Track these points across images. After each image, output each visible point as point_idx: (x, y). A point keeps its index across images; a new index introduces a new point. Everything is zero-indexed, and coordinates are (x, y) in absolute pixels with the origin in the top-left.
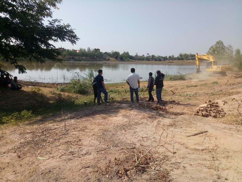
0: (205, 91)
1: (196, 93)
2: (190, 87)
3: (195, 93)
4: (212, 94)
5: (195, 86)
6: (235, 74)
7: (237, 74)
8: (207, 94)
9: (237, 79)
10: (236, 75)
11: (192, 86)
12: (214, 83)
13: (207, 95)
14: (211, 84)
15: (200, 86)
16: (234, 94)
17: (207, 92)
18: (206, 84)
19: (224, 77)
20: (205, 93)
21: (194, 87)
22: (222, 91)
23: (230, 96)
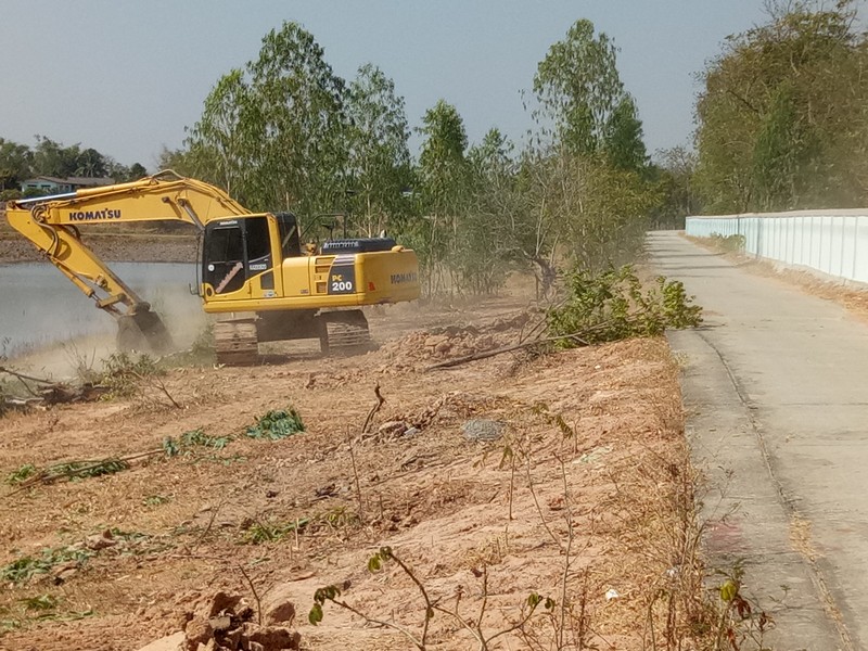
0: (191, 507)
1: (108, 535)
2: (51, 482)
3: (97, 539)
4: (250, 534)
5: (103, 470)
6: (438, 332)
7: (452, 332)
8: (207, 536)
9: (456, 373)
10: (442, 339)
11: (71, 472)
12: (269, 421)
13: (203, 550)
14: (247, 432)
15: (145, 464)
16: (428, 513)
17: (203, 521)
18: (200, 439)
19: (353, 359)
20: (192, 533)
21: (91, 483)
22: (329, 492)
23: (393, 529)
